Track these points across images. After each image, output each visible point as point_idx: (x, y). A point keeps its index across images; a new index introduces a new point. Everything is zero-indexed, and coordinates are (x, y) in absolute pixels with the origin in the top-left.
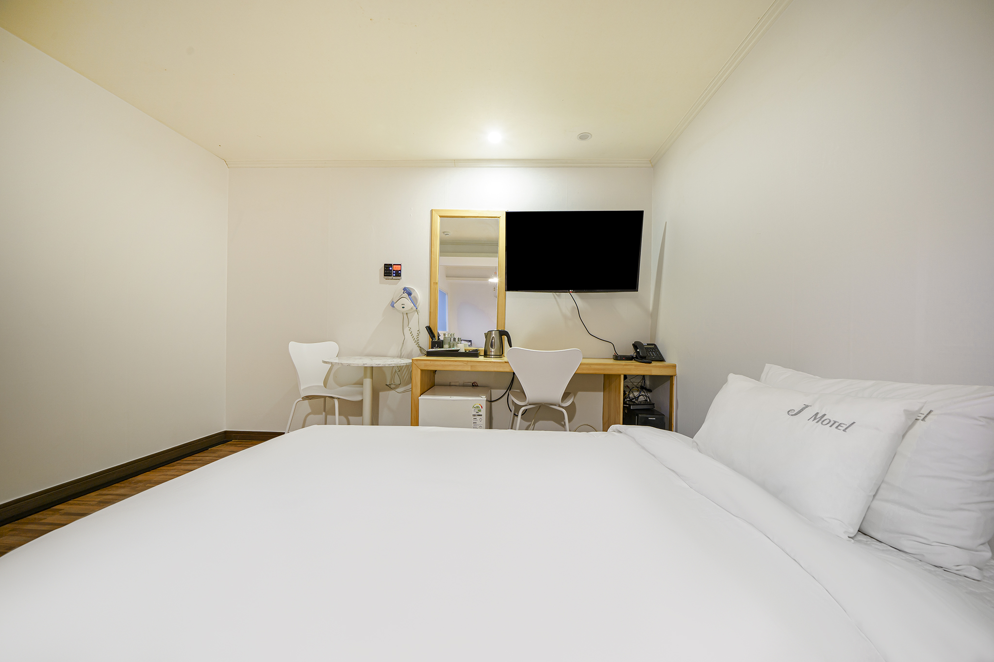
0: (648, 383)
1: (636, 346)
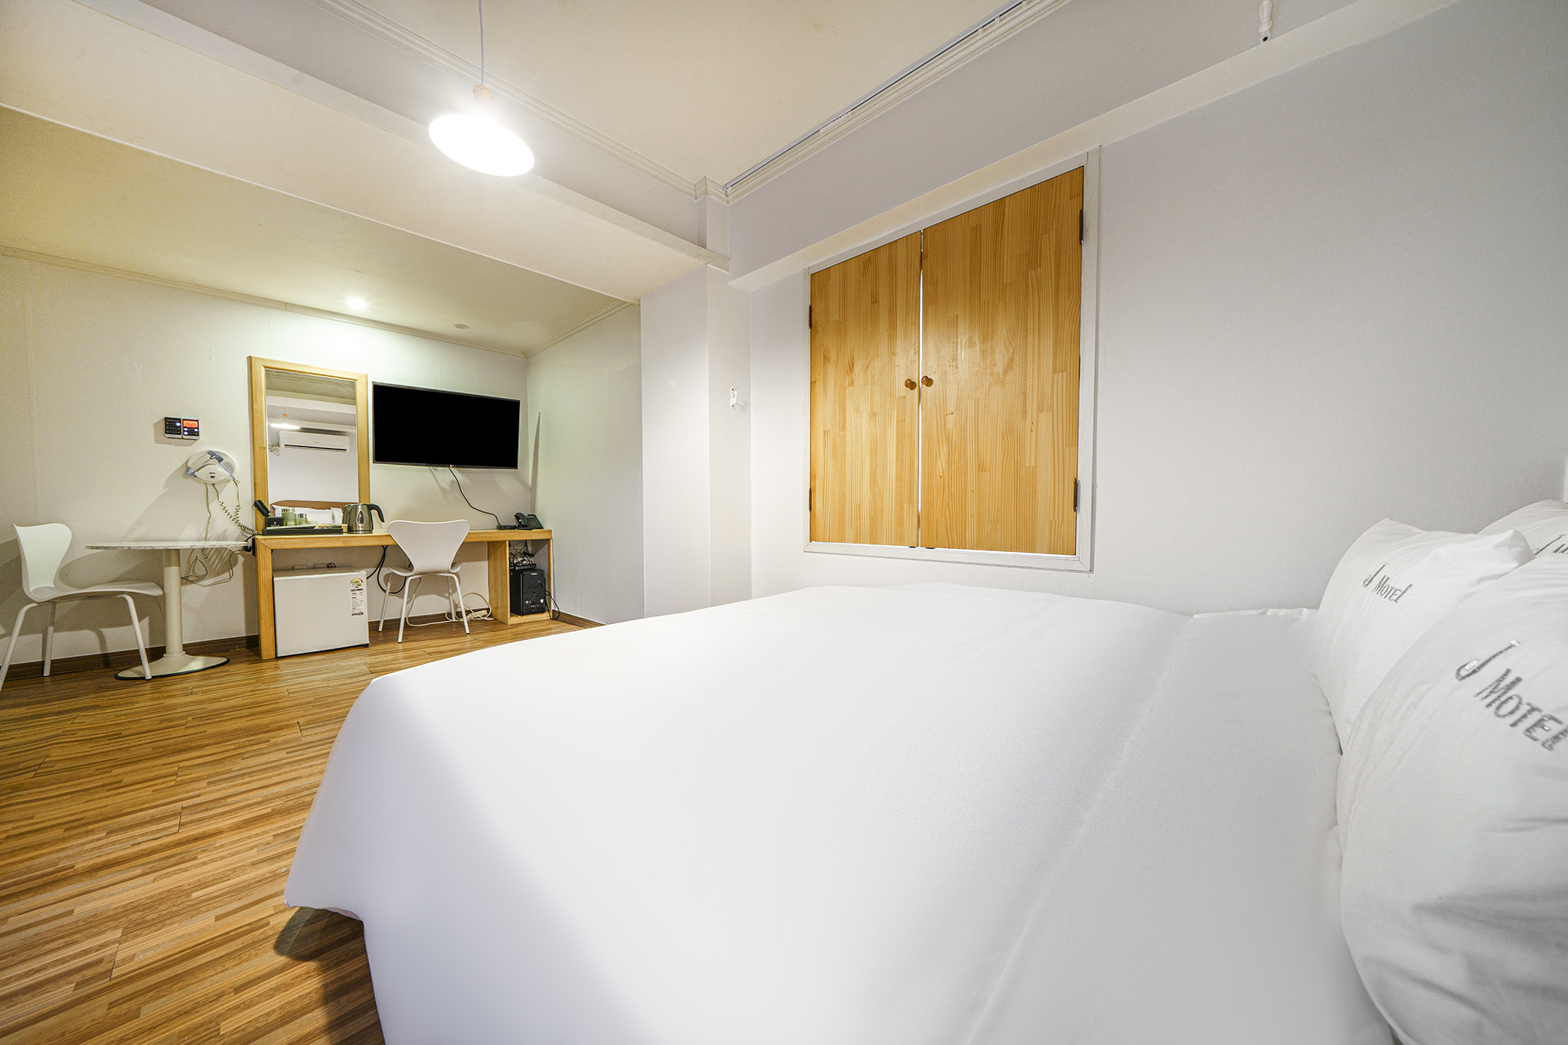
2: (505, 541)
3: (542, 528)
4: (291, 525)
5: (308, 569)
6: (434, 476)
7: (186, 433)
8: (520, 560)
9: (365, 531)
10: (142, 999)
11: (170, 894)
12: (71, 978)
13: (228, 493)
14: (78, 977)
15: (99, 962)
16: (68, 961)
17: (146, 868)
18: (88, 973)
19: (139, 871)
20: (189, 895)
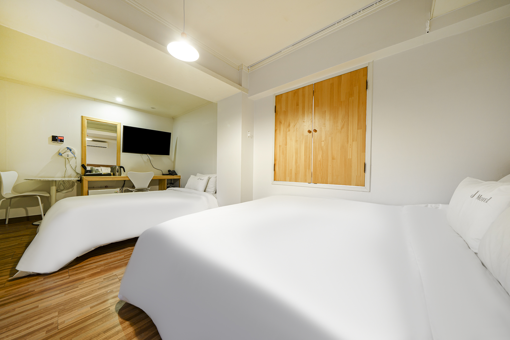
0: (172, 182)
1: (169, 171)
2: (165, 179)
3: (177, 175)
4: (94, 173)
5: (98, 188)
6: (142, 157)
7: (59, 141)
8: (169, 185)
9: (119, 175)
10: (71, 336)
11: (72, 300)
12: (44, 330)
13: (73, 162)
14: (46, 329)
15: (52, 324)
16: (41, 324)
17: (61, 291)
18: (50, 328)
19: (58, 292)
20: (79, 300)
